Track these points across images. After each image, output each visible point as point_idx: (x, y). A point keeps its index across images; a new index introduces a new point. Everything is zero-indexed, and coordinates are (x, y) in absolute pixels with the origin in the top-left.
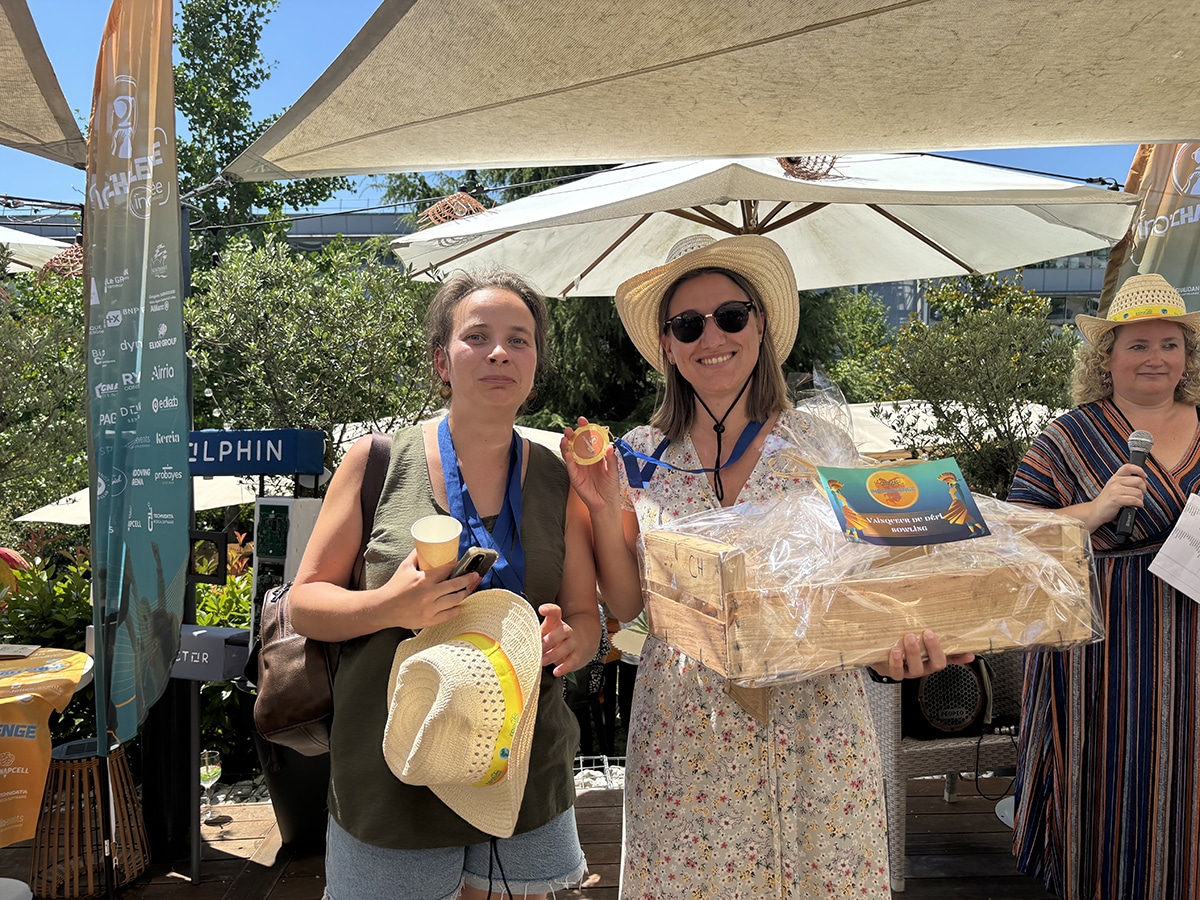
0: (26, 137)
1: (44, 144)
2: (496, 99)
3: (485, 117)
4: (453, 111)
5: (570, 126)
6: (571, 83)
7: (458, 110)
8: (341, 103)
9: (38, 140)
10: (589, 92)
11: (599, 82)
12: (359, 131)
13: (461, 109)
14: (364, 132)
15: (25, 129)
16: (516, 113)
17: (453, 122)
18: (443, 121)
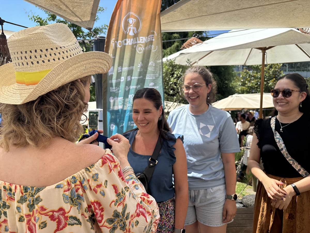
0: (78, 19)
1: (82, 22)
2: (237, 8)
3: (227, 15)
4: (218, 12)
5: (254, 17)
6: (267, 4)
7: (220, 12)
8: (182, 9)
9: (81, 20)
10: (270, 7)
11: (277, 3)
12: (182, 18)
13: (222, 11)
14: (183, 18)
15: (80, 17)
16: (239, 13)
17: (215, 16)
18: (212, 15)
